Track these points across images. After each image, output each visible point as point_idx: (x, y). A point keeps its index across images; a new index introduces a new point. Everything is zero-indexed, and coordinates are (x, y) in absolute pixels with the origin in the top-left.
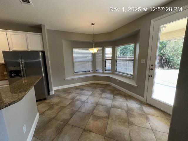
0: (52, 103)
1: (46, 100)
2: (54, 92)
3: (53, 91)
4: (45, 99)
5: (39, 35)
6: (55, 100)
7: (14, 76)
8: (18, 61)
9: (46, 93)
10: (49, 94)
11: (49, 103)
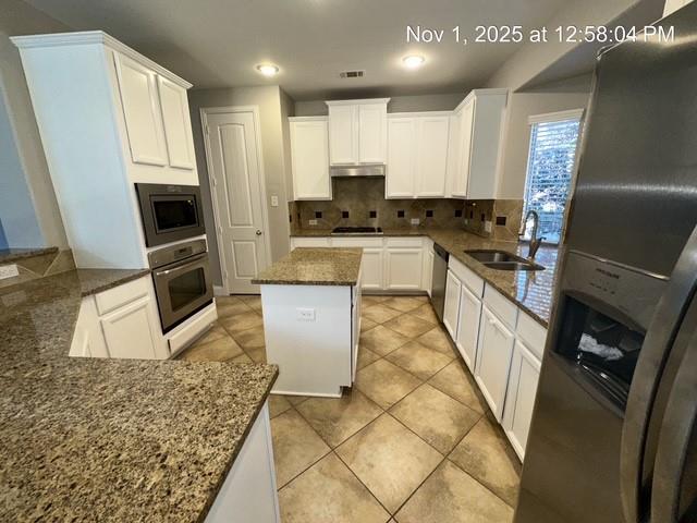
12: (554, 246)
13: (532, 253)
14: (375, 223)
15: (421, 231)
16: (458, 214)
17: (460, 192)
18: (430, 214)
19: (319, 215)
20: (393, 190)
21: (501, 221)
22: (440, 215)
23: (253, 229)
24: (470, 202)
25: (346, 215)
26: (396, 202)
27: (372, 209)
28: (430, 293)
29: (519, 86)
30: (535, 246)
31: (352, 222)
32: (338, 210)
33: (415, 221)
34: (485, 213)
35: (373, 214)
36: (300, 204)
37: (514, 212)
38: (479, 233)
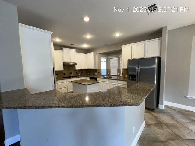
0: (160, 119)
1: (153, 112)
2: (165, 108)
3: (163, 106)
4: (153, 110)
5: (158, 40)
6: (165, 119)
7: (131, 79)
8: (136, 67)
9: (155, 104)
10: (157, 106)
11: (156, 117)
16: (87, 72)
18: (82, 72)
19: (57, 74)
21: (99, 72)
26: (76, 70)
29: (99, 53)
32: (63, 73)
33: (80, 74)
35: (71, 73)
38: (94, 75)
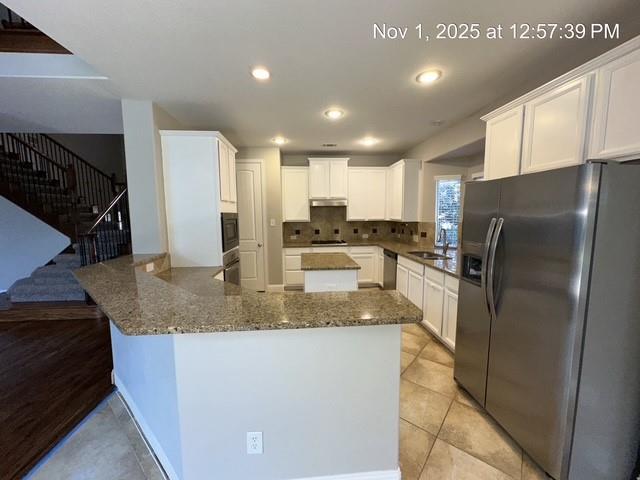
12: (455, 249)
13: (445, 252)
14: (338, 237)
15: (371, 242)
16: (393, 231)
17: (398, 216)
18: (375, 231)
19: (298, 232)
20: (351, 216)
21: (424, 235)
22: (382, 231)
23: (255, 242)
24: (403, 224)
25: (317, 232)
26: (352, 223)
27: (335, 228)
28: (382, 284)
29: (428, 159)
30: (446, 249)
31: (322, 236)
32: (312, 229)
33: (365, 236)
34: (412, 229)
35: (337, 232)
36: (286, 224)
37: (431, 229)
38: (410, 242)
